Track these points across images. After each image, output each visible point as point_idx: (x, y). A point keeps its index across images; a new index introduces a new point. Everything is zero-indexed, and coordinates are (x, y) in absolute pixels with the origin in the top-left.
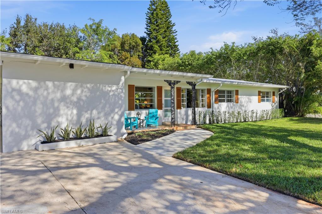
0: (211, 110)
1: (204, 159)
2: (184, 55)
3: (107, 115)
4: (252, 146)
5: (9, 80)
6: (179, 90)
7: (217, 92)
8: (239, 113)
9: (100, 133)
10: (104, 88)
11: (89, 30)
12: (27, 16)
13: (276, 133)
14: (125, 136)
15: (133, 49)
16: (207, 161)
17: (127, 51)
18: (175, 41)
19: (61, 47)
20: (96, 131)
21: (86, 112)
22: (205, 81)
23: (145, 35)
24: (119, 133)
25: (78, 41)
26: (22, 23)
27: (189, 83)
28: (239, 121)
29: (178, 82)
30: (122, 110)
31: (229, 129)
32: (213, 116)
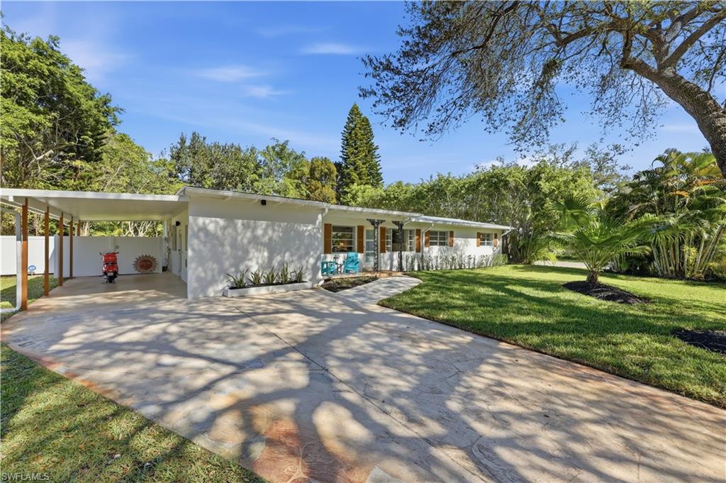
0: (420, 254)
1: (411, 306)
2: (389, 186)
3: (300, 258)
4: (463, 294)
5: (195, 217)
6: (383, 230)
7: (428, 233)
8: (453, 258)
9: (294, 279)
10: (299, 227)
11: (271, 153)
12: (194, 134)
13: (494, 282)
14: (322, 283)
15: (325, 177)
16: (414, 308)
17: (317, 179)
18: (378, 168)
19: (236, 174)
20: (289, 276)
21: (278, 254)
22: (413, 220)
23: (341, 160)
24: (314, 279)
25: (257, 167)
26: (188, 143)
27: (396, 223)
28: (453, 268)
29: (382, 221)
30: (318, 253)
31: (441, 276)
32: (422, 262)
